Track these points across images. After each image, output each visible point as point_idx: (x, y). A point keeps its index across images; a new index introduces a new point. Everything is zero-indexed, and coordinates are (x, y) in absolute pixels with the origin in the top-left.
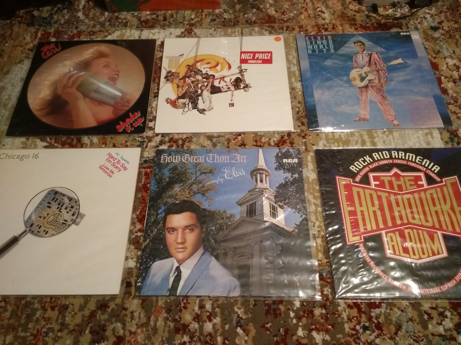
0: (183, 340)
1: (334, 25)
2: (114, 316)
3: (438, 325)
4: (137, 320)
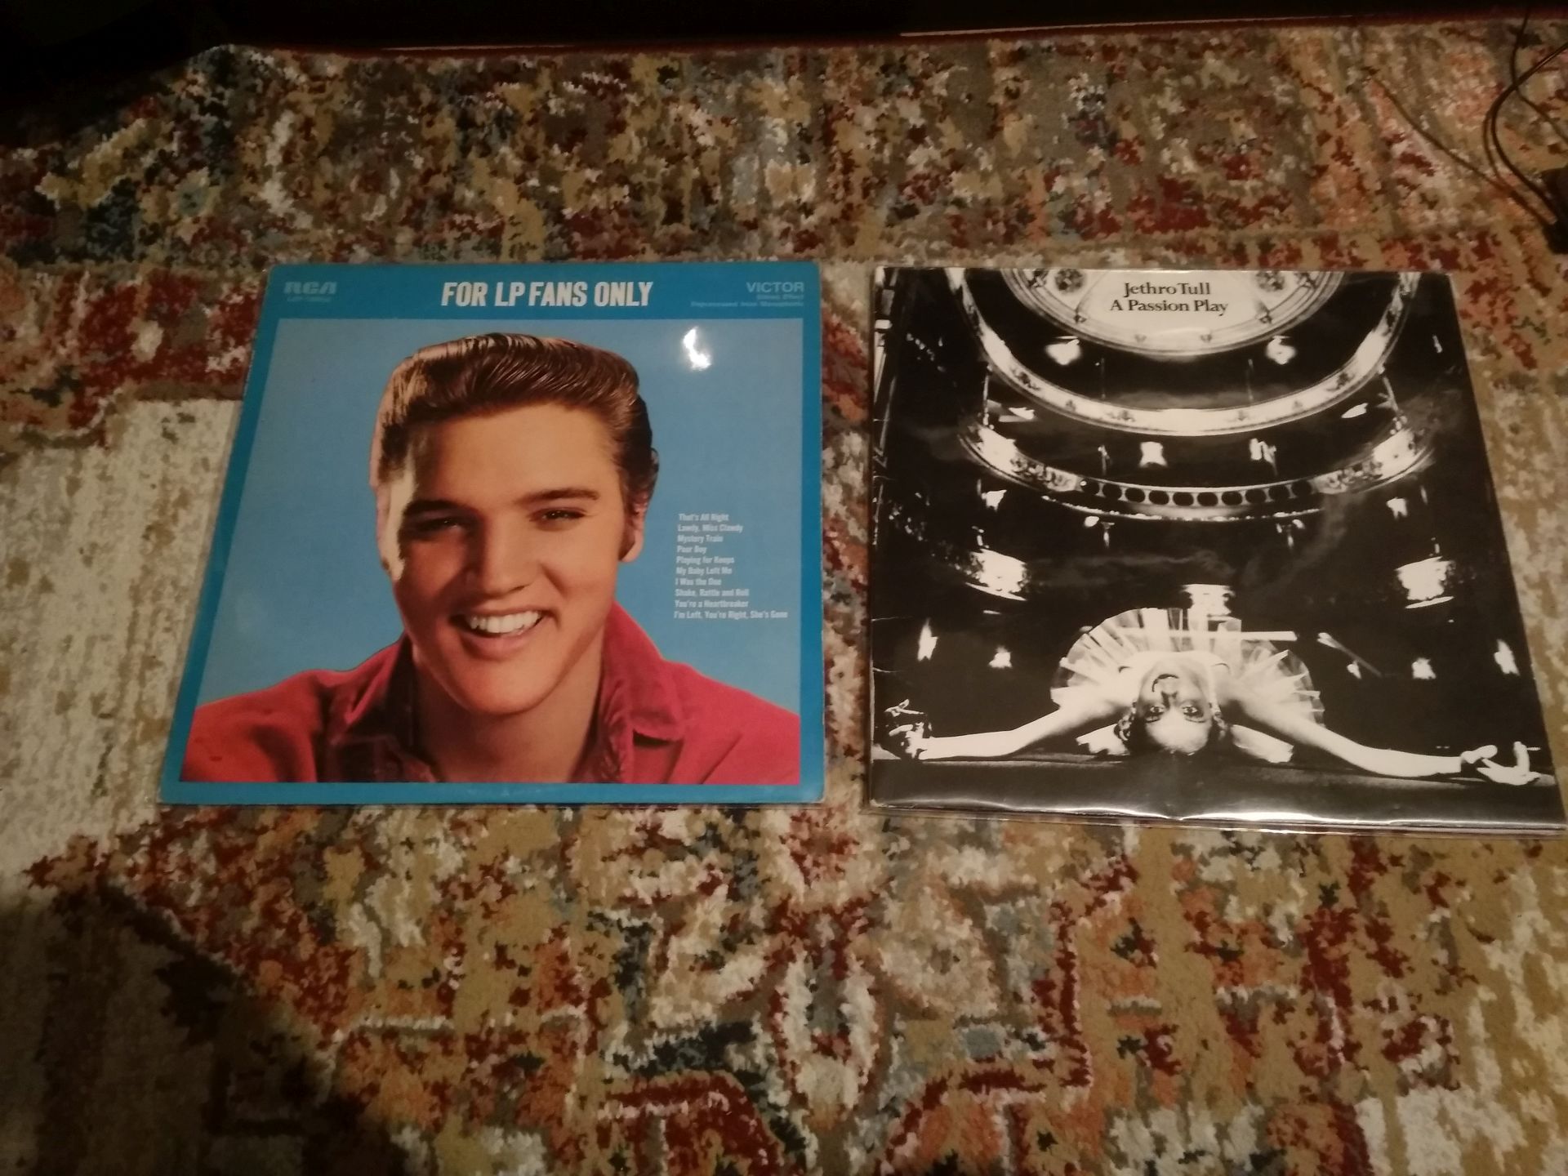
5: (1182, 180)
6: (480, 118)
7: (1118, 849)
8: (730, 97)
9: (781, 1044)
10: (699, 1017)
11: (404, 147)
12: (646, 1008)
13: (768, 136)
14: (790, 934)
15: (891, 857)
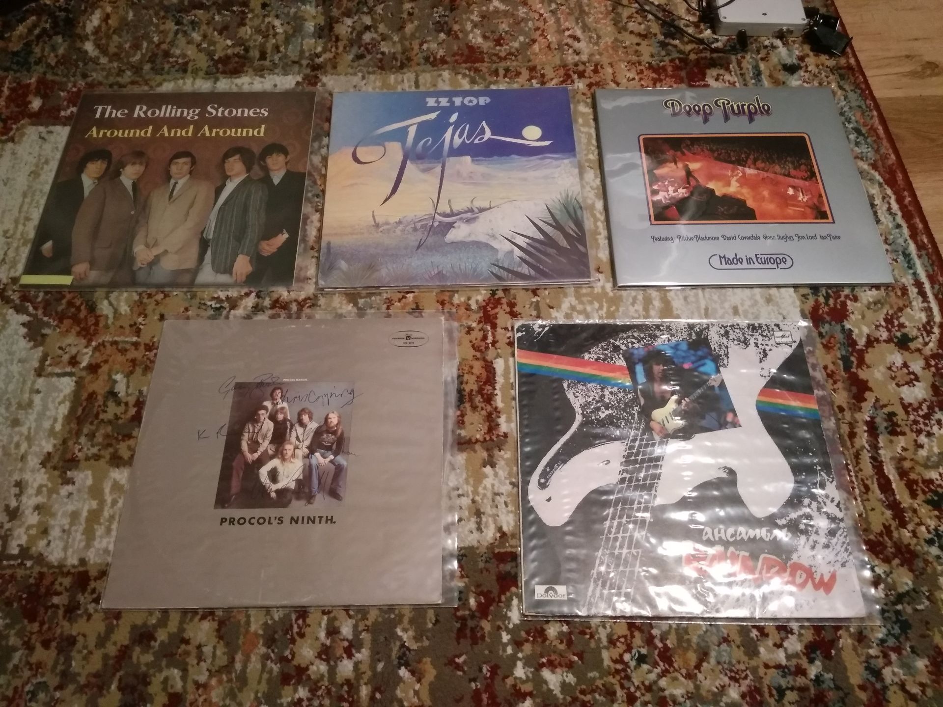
0: (297, 696)
1: (596, 66)
2: (165, 656)
3: (775, 648)
4: (209, 661)
5: (476, 46)
8: (291, 14)
11: (151, 32)
13: (305, 29)
14: (280, 309)
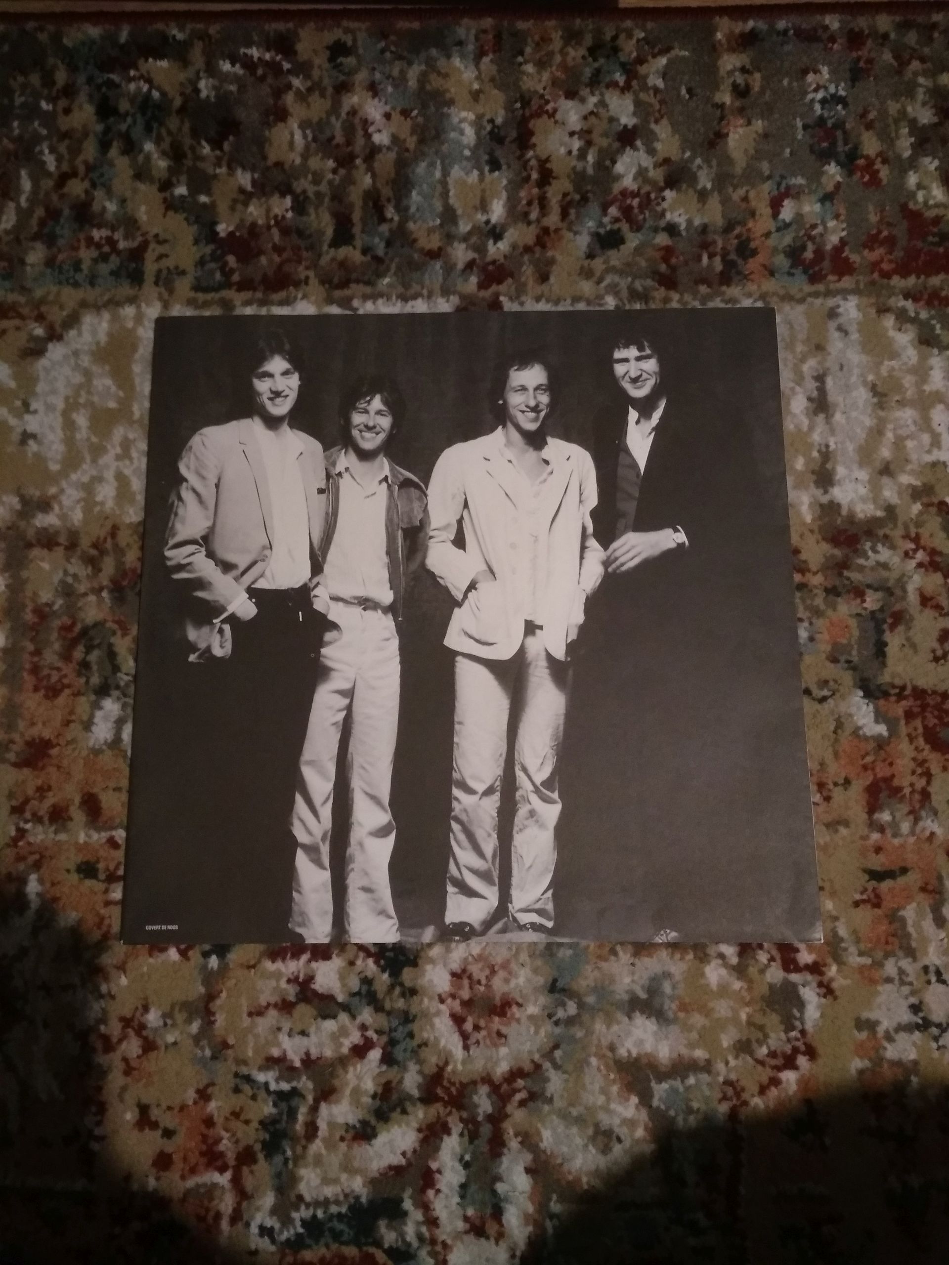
5: (930, 214)
6: (124, 106)
7: (797, 1023)
8: (412, 83)
9: (432, 1222)
10: (347, 1191)
11: (37, 139)
12: (294, 1180)
13: (453, 135)
14: (446, 1104)
15: (557, 1023)
